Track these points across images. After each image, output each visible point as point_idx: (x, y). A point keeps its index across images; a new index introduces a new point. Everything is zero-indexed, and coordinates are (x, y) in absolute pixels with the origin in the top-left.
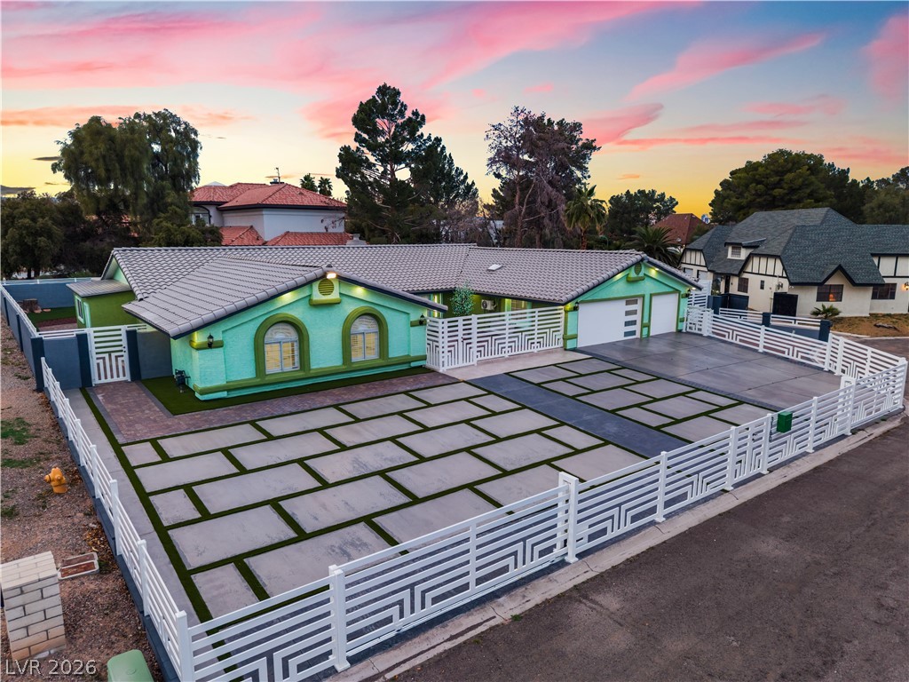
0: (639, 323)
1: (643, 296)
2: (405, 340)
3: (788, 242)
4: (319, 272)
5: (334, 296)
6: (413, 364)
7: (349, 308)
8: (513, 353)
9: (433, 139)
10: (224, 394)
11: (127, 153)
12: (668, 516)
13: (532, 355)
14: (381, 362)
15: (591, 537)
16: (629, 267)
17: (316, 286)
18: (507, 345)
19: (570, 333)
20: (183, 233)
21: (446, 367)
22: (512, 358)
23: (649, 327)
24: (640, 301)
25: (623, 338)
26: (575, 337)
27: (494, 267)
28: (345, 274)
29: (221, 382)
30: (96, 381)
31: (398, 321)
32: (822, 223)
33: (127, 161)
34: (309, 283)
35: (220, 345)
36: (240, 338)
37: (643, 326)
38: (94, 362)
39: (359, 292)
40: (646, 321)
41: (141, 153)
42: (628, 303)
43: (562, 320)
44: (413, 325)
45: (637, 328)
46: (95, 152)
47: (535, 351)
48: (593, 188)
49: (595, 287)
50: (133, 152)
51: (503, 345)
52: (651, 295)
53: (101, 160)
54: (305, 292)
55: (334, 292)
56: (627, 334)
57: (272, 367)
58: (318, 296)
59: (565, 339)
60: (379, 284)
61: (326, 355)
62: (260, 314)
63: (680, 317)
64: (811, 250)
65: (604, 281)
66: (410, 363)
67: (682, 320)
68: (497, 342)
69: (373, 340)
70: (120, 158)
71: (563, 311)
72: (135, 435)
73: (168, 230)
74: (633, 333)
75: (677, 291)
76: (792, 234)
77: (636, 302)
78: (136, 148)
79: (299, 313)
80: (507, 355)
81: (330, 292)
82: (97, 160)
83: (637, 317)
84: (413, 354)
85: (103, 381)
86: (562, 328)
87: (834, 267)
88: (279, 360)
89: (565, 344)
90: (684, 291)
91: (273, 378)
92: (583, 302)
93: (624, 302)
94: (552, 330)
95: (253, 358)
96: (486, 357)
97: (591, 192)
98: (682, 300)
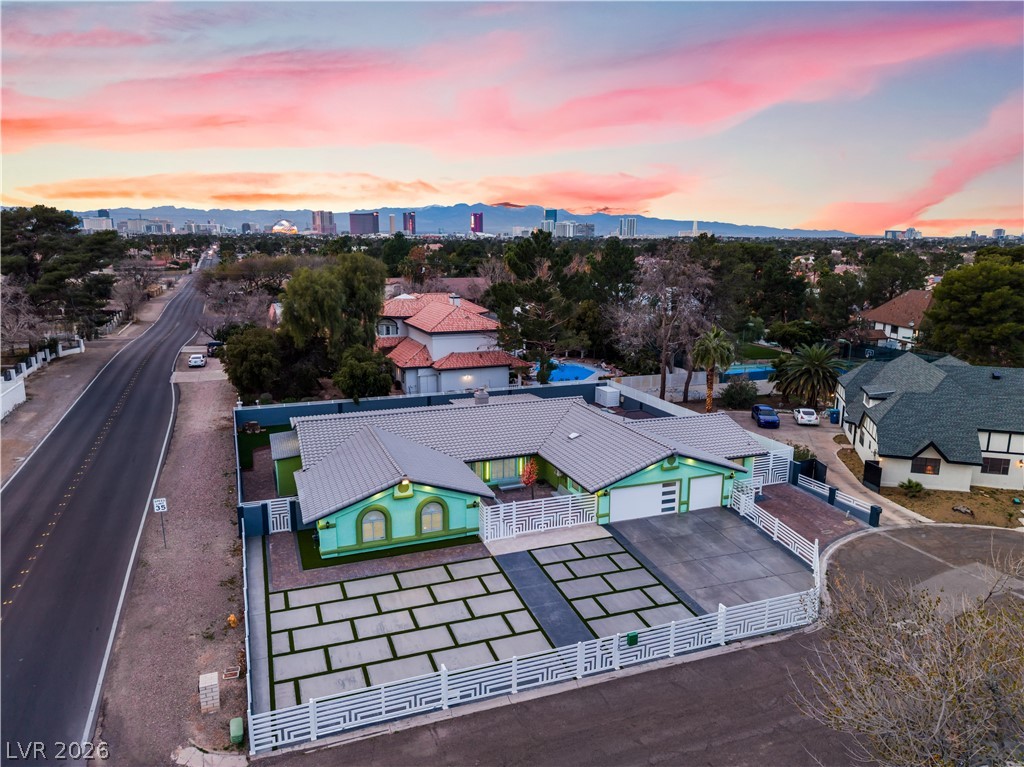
0: (677, 501)
1: (681, 480)
2: (461, 517)
3: (890, 411)
4: (397, 479)
5: (409, 492)
6: (468, 534)
7: (421, 498)
8: (549, 528)
10: (336, 555)
11: (325, 303)
12: (519, 691)
13: (566, 529)
14: (445, 532)
15: (462, 697)
16: (663, 459)
17: (396, 488)
18: (543, 522)
19: (602, 512)
20: (362, 368)
21: (489, 540)
22: (547, 532)
23: (687, 503)
24: (678, 484)
25: (660, 513)
26: (607, 515)
27: (573, 435)
28: (416, 479)
29: (335, 548)
30: (271, 531)
31: (456, 505)
32: (934, 392)
33: (326, 309)
34: (393, 486)
35: (334, 526)
36: (347, 522)
37: (681, 504)
38: (271, 520)
39: (427, 489)
40: (684, 499)
41: (336, 302)
42: (664, 486)
43: (596, 502)
44: (468, 507)
45: (675, 505)
46: (303, 304)
47: (570, 526)
49: (627, 477)
50: (330, 302)
51: (539, 523)
52: (689, 479)
53: (307, 310)
54: (390, 491)
55: (409, 490)
56: (664, 510)
57: (368, 536)
58: (398, 494)
59: (598, 517)
60: (441, 484)
61: (404, 529)
62: (360, 507)
63: (725, 495)
64: (911, 421)
65: (637, 472)
66: (466, 532)
67: (727, 497)
68: (534, 520)
69: (438, 517)
70: (321, 306)
71: (595, 496)
72: (278, 585)
73: (351, 365)
74: (671, 509)
75: (720, 474)
76: (897, 402)
77: (674, 484)
78: (333, 300)
79: (386, 504)
80: (543, 530)
81: (406, 491)
82: (305, 310)
83: (676, 496)
84: (468, 527)
85: (276, 531)
86: (596, 508)
87: (927, 442)
88: (373, 532)
89: (597, 521)
90: (727, 473)
91: (370, 544)
92: (614, 488)
93: (661, 485)
94: (585, 510)
95: (355, 533)
96: (524, 532)
98: (726, 481)
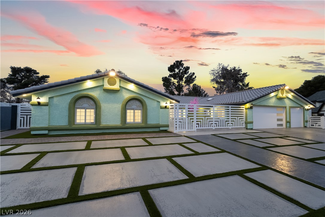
0: (284, 120)
1: (286, 107)
2: (157, 116)
5: (116, 87)
7: (125, 95)
8: (218, 127)
9: (192, 73)
10: (46, 132)
13: (228, 129)
14: (143, 125)
16: (278, 90)
17: (106, 80)
18: (214, 122)
19: (249, 120)
22: (216, 130)
23: (290, 122)
24: (284, 109)
25: (276, 127)
26: (252, 123)
27: (209, 99)
29: (46, 125)
30: (18, 127)
34: (103, 76)
35: (46, 104)
37: (287, 122)
38: (19, 118)
39: (132, 87)
40: (288, 120)
43: (244, 113)
44: (161, 108)
45: (283, 123)
47: (230, 128)
48: (248, 83)
49: (261, 97)
51: (212, 122)
52: (290, 108)
54: (99, 82)
55: (116, 84)
56: (279, 125)
58: (107, 86)
59: (246, 123)
61: (111, 118)
63: (305, 120)
65: (266, 95)
66: (159, 127)
67: (307, 121)
68: (208, 120)
71: (244, 109)
74: (282, 125)
75: (302, 107)
79: (97, 95)
80: (214, 128)
81: (114, 84)
83: (283, 117)
84: (161, 123)
85: (22, 127)
86: (244, 118)
89: (246, 126)
90: (306, 106)
92: (255, 105)
94: (239, 118)
95: (68, 115)
96: (202, 128)
97: (248, 84)
98: (305, 112)
